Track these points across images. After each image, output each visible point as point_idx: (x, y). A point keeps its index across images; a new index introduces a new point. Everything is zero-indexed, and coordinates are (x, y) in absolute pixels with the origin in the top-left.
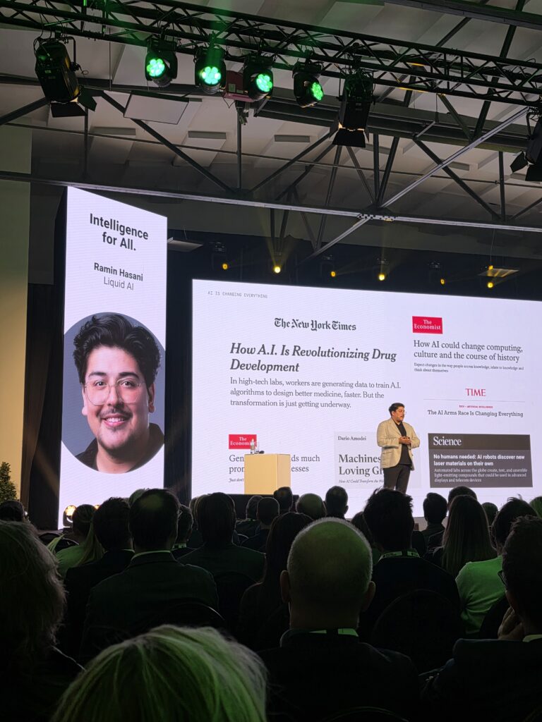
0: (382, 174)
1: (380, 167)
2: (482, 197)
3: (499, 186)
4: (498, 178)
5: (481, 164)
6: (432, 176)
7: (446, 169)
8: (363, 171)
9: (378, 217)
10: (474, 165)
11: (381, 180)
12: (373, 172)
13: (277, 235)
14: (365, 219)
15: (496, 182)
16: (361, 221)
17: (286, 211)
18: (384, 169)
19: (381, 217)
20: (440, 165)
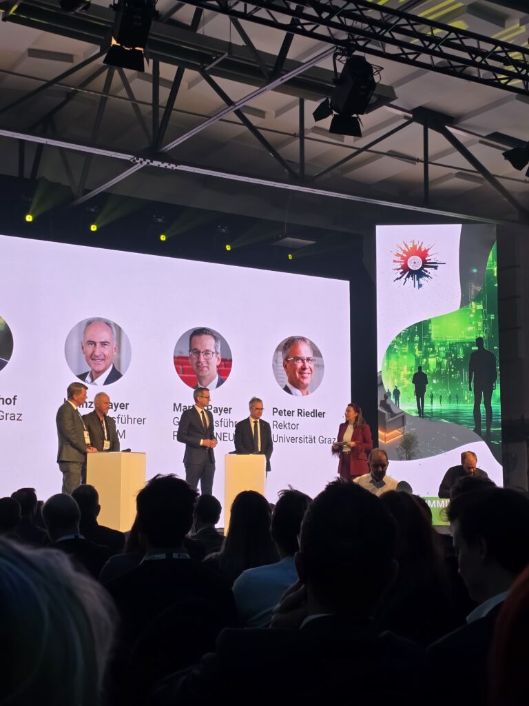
0: (162, 111)
1: (160, 103)
2: (280, 151)
3: (298, 141)
4: (297, 130)
5: (279, 112)
6: (221, 120)
7: (238, 113)
8: (139, 105)
9: (155, 163)
10: (271, 113)
11: (160, 119)
12: (150, 108)
13: (27, 174)
14: (141, 164)
15: (295, 135)
16: (134, 167)
17: (41, 145)
18: (165, 105)
19: (160, 163)
20: (232, 107)
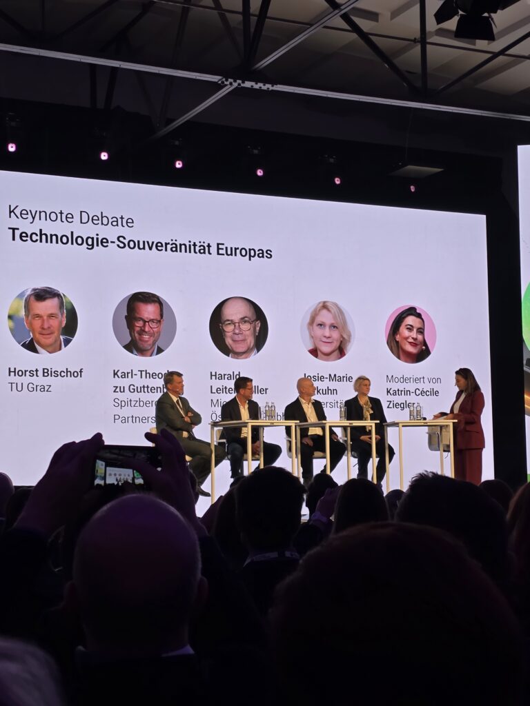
0: (254, 20)
1: (252, 11)
2: (396, 61)
3: (418, 48)
4: (418, 35)
5: (395, 14)
6: (325, 27)
7: (346, 17)
8: (227, 14)
9: (248, 84)
10: (385, 15)
11: (252, 30)
12: (240, 17)
13: (101, 104)
14: (231, 85)
15: (415, 41)
16: (224, 89)
17: (114, 69)
18: (257, 13)
19: (253, 84)
20: (337, 11)
